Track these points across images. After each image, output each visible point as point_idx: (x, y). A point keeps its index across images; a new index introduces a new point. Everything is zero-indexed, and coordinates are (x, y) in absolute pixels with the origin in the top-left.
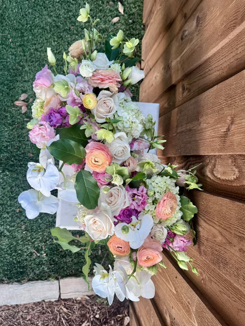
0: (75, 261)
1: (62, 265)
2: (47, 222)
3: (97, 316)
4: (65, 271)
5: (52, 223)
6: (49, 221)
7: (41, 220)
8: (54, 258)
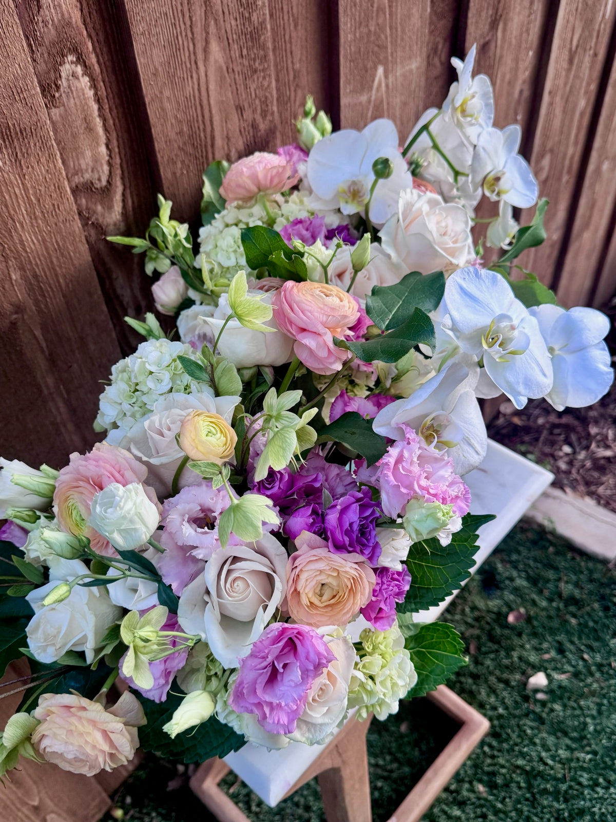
0: (551, 574)
1: (590, 587)
2: (574, 708)
3: (567, 449)
4: (591, 572)
5: (561, 698)
6: (565, 706)
7: (585, 724)
8: (601, 614)
